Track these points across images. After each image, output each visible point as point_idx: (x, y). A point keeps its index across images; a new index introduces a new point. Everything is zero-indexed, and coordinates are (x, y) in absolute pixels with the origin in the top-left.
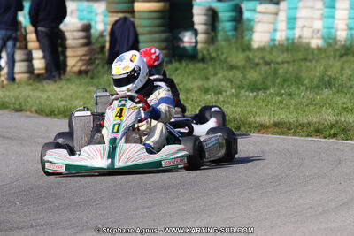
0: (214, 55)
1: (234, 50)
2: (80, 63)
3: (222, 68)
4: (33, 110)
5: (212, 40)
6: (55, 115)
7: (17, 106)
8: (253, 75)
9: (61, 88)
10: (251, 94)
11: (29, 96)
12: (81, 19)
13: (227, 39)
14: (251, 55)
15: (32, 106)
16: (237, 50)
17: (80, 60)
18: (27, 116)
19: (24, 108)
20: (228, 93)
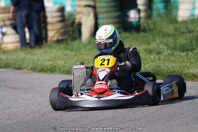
0: (152, 26)
1: (165, 24)
2: (58, 35)
3: (159, 36)
4: (28, 68)
5: (149, 16)
6: (45, 71)
7: (17, 66)
8: (181, 40)
9: (46, 52)
10: (182, 54)
11: (25, 58)
12: (55, 3)
13: (159, 15)
14: (178, 26)
15: (27, 66)
16: (167, 22)
17: (58, 32)
18: (25, 73)
19: (23, 66)
20: (166, 53)
